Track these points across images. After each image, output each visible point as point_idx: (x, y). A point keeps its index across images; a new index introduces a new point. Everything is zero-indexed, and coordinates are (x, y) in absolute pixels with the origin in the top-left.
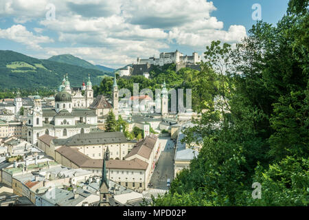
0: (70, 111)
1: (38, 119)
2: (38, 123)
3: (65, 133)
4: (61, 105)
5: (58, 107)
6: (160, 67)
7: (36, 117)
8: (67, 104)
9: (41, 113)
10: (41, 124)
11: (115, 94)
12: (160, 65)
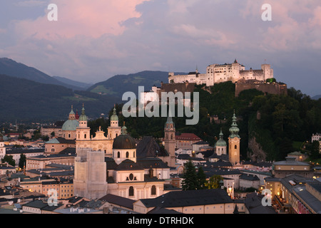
0: (134, 160)
3: (131, 193)
5: (119, 157)
8: (131, 152)
11: (170, 134)
12: (208, 85)
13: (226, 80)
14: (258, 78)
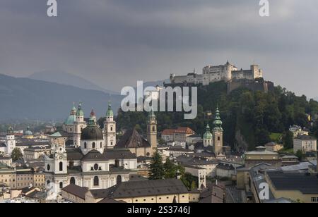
0: (101, 151)
1: (61, 164)
2: (61, 169)
3: (96, 182)
4: (90, 143)
5: (85, 147)
6: (203, 87)
7: (59, 161)
8: (98, 143)
9: (66, 155)
10: (65, 170)
11: (151, 127)
12: (204, 84)
13: (219, 80)
14: (247, 77)
